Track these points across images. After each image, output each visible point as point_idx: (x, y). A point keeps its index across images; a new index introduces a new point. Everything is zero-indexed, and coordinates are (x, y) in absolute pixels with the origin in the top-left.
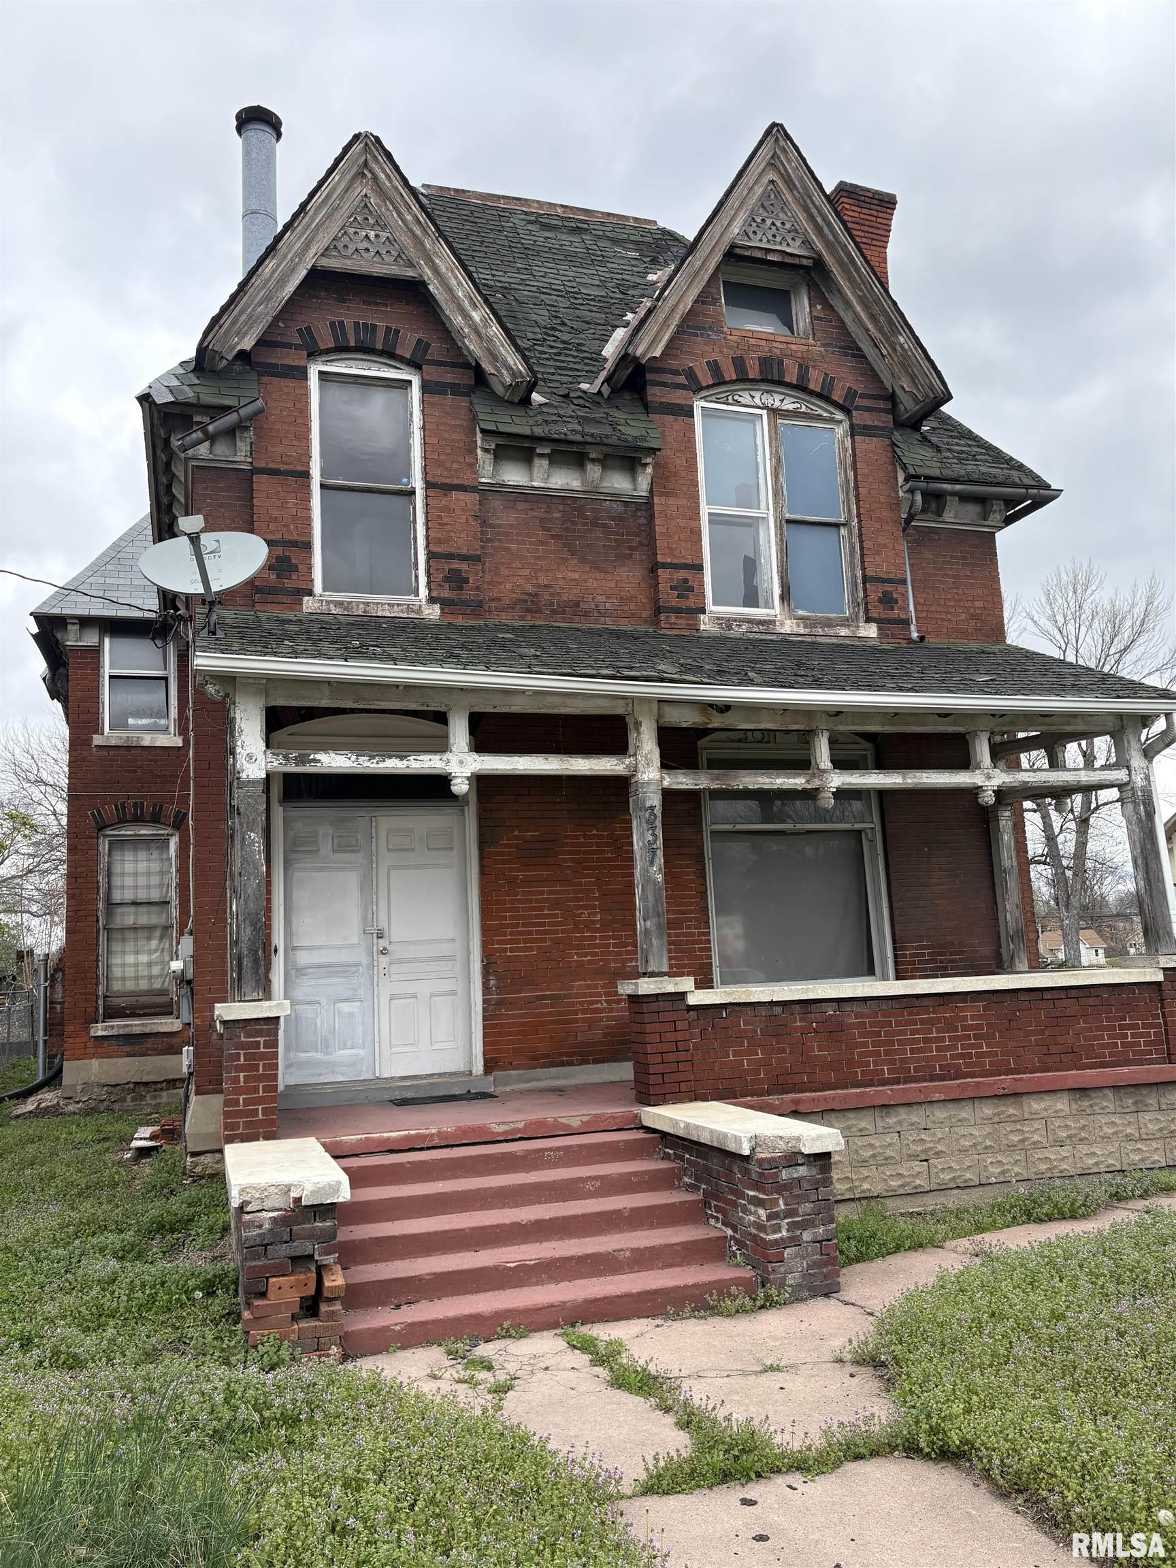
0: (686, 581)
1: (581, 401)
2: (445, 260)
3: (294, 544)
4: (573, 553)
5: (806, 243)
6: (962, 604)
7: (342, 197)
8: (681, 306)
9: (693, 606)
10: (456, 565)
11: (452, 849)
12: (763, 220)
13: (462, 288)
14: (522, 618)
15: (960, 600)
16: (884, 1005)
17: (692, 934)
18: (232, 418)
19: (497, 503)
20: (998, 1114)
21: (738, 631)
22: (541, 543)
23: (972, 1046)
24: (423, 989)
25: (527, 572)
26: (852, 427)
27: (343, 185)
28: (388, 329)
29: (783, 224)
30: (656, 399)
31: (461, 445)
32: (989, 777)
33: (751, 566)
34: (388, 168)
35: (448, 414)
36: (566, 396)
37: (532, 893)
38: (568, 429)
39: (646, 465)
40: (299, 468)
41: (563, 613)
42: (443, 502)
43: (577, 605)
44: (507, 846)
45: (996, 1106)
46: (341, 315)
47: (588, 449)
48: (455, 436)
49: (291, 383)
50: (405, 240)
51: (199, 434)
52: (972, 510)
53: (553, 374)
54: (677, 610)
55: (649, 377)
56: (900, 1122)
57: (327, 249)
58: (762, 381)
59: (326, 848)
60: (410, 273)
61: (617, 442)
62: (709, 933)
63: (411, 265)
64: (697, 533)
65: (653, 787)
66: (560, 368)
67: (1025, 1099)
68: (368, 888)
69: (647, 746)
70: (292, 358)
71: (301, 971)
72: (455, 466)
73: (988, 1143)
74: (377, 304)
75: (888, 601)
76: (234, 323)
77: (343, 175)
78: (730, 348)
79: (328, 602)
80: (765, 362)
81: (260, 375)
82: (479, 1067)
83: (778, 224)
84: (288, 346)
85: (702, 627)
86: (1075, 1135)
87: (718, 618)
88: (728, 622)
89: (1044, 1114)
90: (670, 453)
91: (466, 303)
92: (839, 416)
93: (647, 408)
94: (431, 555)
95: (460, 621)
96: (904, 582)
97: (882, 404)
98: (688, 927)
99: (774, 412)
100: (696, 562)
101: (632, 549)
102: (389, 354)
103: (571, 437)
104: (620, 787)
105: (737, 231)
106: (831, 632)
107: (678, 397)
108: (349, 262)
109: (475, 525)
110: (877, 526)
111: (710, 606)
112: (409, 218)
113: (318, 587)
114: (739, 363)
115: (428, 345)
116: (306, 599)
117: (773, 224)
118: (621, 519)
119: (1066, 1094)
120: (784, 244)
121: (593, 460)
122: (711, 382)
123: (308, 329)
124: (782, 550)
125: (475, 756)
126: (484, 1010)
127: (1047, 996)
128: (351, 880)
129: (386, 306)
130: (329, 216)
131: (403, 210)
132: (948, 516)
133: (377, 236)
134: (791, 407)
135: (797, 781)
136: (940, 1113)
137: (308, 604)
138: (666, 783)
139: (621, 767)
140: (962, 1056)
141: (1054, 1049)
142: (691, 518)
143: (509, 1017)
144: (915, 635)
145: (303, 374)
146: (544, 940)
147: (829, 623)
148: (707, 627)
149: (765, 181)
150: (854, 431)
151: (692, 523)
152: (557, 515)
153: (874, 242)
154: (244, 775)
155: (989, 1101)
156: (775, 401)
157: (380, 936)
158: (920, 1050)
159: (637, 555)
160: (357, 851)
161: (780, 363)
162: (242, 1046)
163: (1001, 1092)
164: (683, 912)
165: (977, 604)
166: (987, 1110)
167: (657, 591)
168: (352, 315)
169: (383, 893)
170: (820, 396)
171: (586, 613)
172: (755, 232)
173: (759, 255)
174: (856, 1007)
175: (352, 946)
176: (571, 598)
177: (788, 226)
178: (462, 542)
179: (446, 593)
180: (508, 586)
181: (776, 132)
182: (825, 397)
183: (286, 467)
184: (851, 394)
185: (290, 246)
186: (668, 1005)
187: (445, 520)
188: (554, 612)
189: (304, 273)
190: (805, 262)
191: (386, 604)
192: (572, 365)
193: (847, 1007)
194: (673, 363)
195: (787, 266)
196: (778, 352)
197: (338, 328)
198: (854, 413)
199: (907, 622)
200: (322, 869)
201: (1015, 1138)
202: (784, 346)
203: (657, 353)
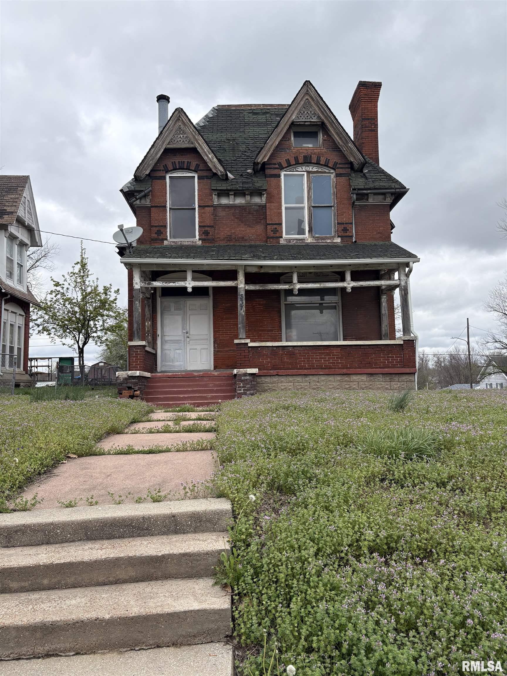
0: (276, 228)
1: (246, 176)
2: (201, 141)
3: (162, 226)
4: (242, 222)
5: (319, 117)
6: (375, 229)
7: (173, 127)
8: (274, 144)
9: (278, 236)
10: (206, 229)
11: (207, 310)
12: (304, 112)
13: (206, 148)
14: (226, 243)
15: (374, 228)
16: (307, 348)
17: (276, 334)
18: (143, 194)
19: (220, 210)
20: (342, 379)
21: (292, 243)
22: (233, 220)
23: (335, 360)
24: (199, 347)
25: (228, 229)
26: (336, 174)
27: (173, 124)
28: (188, 162)
29: (311, 112)
30: (269, 173)
31: (208, 194)
32: (349, 284)
33: (301, 222)
34: (185, 117)
35: (204, 185)
36: (242, 175)
37: (228, 321)
38: (239, 186)
39: (264, 194)
40: (163, 205)
41: (239, 240)
42: (203, 211)
43: (243, 238)
44: (221, 308)
45: (341, 377)
46: (175, 159)
47: (245, 191)
48: (206, 191)
49: (161, 181)
50: (191, 136)
51: (135, 199)
52: (381, 197)
53: (240, 168)
54: (273, 238)
55: (266, 166)
56: (310, 380)
57: (169, 142)
58: (304, 163)
59: (172, 309)
60: (192, 146)
61: (253, 189)
62: (281, 334)
63: (193, 144)
64: (280, 213)
65: (242, 289)
66: (243, 166)
67: (351, 376)
68: (184, 320)
69: (241, 277)
70: (161, 174)
71: (166, 341)
72: (206, 200)
73: (338, 387)
74: (185, 155)
75: (345, 230)
76: (143, 168)
77: (173, 121)
78: (293, 154)
79: (171, 242)
80: (305, 157)
81: (153, 179)
82: (212, 368)
83: (309, 112)
84: (160, 170)
85: (281, 242)
86: (368, 387)
87: (286, 239)
88: (289, 240)
89: (358, 380)
90: (272, 190)
91: (207, 153)
92: (332, 171)
93: (266, 176)
94: (200, 226)
95: (207, 245)
96: (352, 223)
97: (347, 166)
98: (275, 332)
99: (309, 172)
100: (280, 222)
101: (260, 220)
102: (188, 169)
103: (239, 189)
104: (235, 289)
105: (294, 117)
106: (324, 241)
107: (275, 172)
108: (175, 145)
109: (212, 217)
110: (343, 206)
111: (284, 235)
112: (191, 130)
113: (169, 238)
114: (296, 159)
115: (199, 165)
116: (165, 241)
117: (307, 113)
118: (257, 211)
119: (365, 375)
120: (311, 118)
121: (247, 194)
122: (286, 166)
123: (166, 165)
124: (310, 216)
125: (193, 282)
126: (214, 353)
127: (362, 347)
128: (179, 318)
129: (187, 155)
130: (170, 133)
131: (190, 128)
132: (371, 200)
133: (183, 136)
134: (315, 170)
135: (286, 287)
136: (323, 378)
137: (166, 242)
138: (246, 288)
139: (233, 284)
140: (331, 363)
141: (363, 362)
142: (278, 209)
143: (221, 355)
144: (354, 240)
145: (164, 178)
146: (231, 334)
147: (323, 239)
148: (283, 242)
149: (304, 99)
150: (337, 175)
151: (279, 211)
152: (237, 211)
153: (373, 101)
154: (135, 288)
155: (339, 376)
156: (310, 169)
157: (187, 333)
158: (318, 361)
159: (262, 221)
160: (181, 310)
161: (311, 156)
162: (134, 352)
163: (342, 373)
164: (273, 327)
165: (381, 229)
166: (339, 378)
167: (267, 232)
168: (178, 159)
169: (188, 322)
170: (325, 165)
171: (246, 240)
172: (301, 116)
173: (302, 123)
174: (298, 348)
175: (180, 335)
176: (242, 236)
177: (312, 113)
178: (208, 222)
179: (203, 237)
180: (222, 234)
181: (307, 84)
182: (326, 165)
183: (160, 205)
184: (336, 164)
185: (158, 144)
186: (243, 346)
187: (203, 216)
188: (236, 240)
189: (163, 150)
190: (318, 123)
191: (186, 241)
192: (247, 164)
193: (296, 348)
194: (274, 161)
195: (313, 125)
196: (310, 153)
197: (174, 163)
198: (336, 170)
199: (352, 236)
200: (172, 315)
201: (347, 386)
202: (312, 151)
203: (266, 160)
